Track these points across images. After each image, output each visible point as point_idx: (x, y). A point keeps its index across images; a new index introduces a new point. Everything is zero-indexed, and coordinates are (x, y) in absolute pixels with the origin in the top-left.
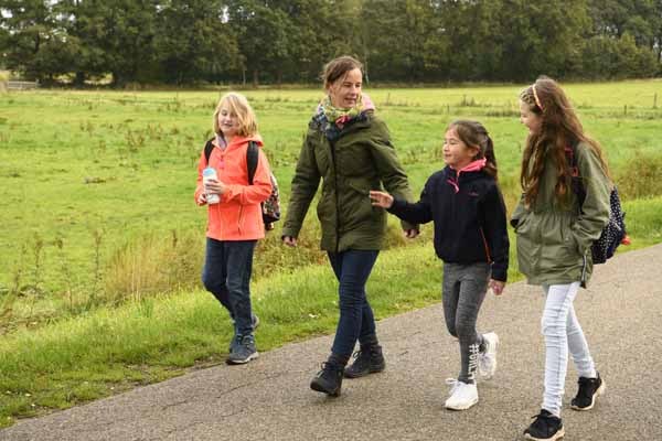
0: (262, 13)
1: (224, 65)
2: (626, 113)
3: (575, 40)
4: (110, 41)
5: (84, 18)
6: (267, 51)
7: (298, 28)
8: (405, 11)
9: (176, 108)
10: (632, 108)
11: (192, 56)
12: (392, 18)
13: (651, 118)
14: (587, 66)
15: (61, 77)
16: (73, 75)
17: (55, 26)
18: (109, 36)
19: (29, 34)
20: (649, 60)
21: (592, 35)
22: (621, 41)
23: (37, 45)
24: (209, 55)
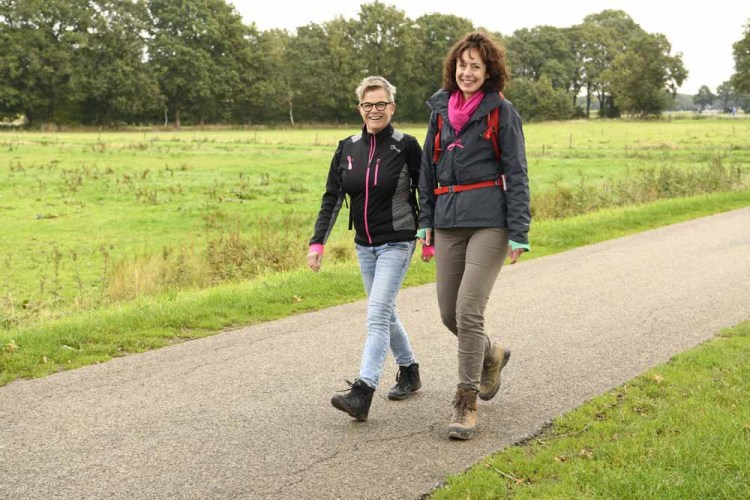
0: (183, 53)
1: (144, 105)
2: (544, 152)
6: (189, 91)
7: (221, 69)
8: (329, 52)
12: (316, 59)
13: (567, 157)
20: (565, 102)
22: (539, 83)
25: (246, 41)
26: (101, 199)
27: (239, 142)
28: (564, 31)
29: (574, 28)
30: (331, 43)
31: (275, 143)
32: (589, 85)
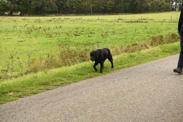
1: (52, 9)
3: (149, 1)
6: (64, 5)
10: (165, 20)
13: (170, 23)
14: (152, 8)
15: (5, 13)
16: (9, 12)
18: (19, 1)
20: (169, 6)
24: (47, 6)
26: (37, 36)
27: (77, 19)
31: (87, 19)
32: (176, 2)
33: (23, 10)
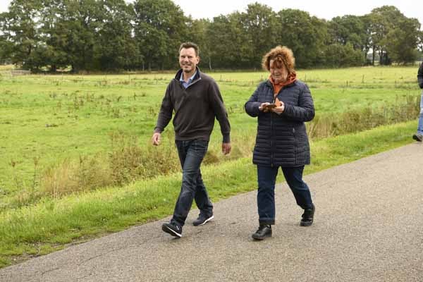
0: (153, 32)
1: (132, 60)
2: (348, 85)
3: (321, 46)
4: (70, 48)
5: (55, 35)
6: (156, 52)
7: (172, 40)
8: (231, 31)
9: (105, 84)
10: (351, 82)
11: (114, 55)
12: (223, 34)
13: (361, 88)
14: (328, 60)
15: (43, 68)
16: (49, 66)
17: (39, 40)
18: (69, 45)
19: (25, 45)
20: (360, 57)
21: (330, 44)
22: (346, 46)
23: (30, 50)
24: (124, 55)
25: (186, 25)
28: (360, 17)
29: (366, 16)
30: (232, 26)
32: (374, 47)
33: (76, 62)
